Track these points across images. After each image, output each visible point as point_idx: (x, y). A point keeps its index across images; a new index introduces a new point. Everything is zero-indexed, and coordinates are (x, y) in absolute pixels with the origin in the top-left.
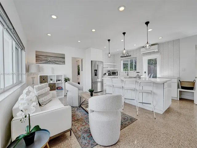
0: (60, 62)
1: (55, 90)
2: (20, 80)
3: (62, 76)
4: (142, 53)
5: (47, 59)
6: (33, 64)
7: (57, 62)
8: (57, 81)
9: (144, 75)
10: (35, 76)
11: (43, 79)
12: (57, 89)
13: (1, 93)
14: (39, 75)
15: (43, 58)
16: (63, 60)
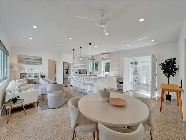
0: (38, 63)
1: (33, 84)
2: (5, 76)
3: (39, 73)
4: (101, 58)
5: (27, 61)
6: (15, 64)
7: (35, 63)
8: (35, 77)
9: (102, 74)
10: (17, 73)
11: (23, 76)
12: (35, 83)
13: (1, 81)
14: (20, 73)
15: (24, 60)
16: (40, 61)
